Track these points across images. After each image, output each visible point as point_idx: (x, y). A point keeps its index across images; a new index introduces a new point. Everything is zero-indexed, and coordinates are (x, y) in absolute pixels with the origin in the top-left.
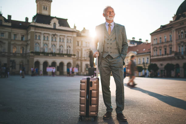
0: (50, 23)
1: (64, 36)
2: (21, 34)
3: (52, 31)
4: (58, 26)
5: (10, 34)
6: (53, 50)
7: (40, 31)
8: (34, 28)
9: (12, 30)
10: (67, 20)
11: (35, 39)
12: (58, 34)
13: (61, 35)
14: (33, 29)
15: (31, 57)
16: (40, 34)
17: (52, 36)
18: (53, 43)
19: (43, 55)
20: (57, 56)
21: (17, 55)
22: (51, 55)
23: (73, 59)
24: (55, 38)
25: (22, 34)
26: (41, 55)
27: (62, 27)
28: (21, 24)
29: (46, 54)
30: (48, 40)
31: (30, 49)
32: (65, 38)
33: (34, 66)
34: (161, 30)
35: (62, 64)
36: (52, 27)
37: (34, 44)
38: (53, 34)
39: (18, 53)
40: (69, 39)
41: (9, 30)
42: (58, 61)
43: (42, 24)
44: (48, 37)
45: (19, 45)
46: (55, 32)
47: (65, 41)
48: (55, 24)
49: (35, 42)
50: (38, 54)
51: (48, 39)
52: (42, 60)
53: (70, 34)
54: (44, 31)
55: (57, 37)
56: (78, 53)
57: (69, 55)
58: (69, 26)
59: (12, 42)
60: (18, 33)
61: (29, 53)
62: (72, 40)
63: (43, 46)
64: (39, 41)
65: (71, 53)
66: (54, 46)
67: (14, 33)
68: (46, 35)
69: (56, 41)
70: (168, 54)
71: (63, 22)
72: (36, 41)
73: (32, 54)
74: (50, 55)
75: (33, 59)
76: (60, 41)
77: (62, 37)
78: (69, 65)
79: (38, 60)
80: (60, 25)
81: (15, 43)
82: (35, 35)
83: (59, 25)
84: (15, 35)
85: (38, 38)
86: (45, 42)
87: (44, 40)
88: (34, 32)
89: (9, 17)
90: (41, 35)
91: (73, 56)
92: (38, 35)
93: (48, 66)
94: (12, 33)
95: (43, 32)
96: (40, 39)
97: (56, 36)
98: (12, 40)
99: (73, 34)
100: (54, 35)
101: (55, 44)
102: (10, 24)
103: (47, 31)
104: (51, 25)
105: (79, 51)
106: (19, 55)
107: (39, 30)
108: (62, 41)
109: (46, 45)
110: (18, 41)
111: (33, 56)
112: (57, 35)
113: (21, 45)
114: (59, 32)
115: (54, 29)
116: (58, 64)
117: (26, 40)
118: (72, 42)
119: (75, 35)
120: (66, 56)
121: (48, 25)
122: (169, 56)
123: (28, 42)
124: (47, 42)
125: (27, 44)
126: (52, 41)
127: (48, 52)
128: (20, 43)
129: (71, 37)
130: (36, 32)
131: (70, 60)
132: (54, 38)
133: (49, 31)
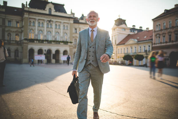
0: (45, 8)
1: (60, 22)
2: (15, 20)
3: (48, 16)
4: (54, 12)
5: (4, 20)
6: (48, 37)
7: (34, 17)
8: (28, 14)
9: (5, 17)
10: (64, 5)
11: (29, 26)
12: (54, 20)
13: (56, 22)
14: (26, 15)
15: (24, 45)
16: (34, 20)
17: (48, 22)
18: (48, 29)
19: (38, 42)
20: (52, 43)
21: (12, 42)
22: (47, 42)
23: (70, 46)
24: (51, 24)
25: (17, 20)
26: (35, 42)
27: (58, 12)
28: (16, 10)
29: (41, 41)
30: (43, 27)
31: (24, 36)
32: (61, 24)
33: (28, 53)
34: (165, 14)
35: (57, 52)
36: (47, 12)
37: (28, 31)
38: (48, 20)
39: (13, 41)
40: (66, 26)
41: (3, 16)
42: (54, 48)
43: (37, 9)
44: (43, 23)
45: (13, 32)
46: (50, 18)
47: (62, 27)
48: (50, 10)
49: (29, 29)
50: (32, 41)
51: (43, 25)
52: (36, 47)
53: (66, 20)
54: (38, 16)
55: (53, 23)
56: (75, 40)
57: (66, 43)
58: (65, 12)
59: (7, 29)
60: (13, 20)
61: (23, 40)
62: (69, 26)
63: (38, 33)
64: (33, 28)
65: (67, 41)
66: (49, 33)
67: (8, 20)
68: (41, 22)
69: (51, 28)
70: (173, 42)
71: (59, 8)
72: (30, 27)
73: (26, 41)
74: (45, 42)
75: (27, 46)
76: (56, 28)
77: (58, 24)
78: (65, 53)
79: (32, 47)
80: (56, 11)
81: (9, 30)
82: (29, 21)
83: (54, 10)
84: (10, 21)
85: (32, 24)
86: (40, 28)
87: (39, 26)
88: (27, 18)
89: (5, 3)
90: (36, 21)
91: (69, 44)
92: (32, 21)
93: (43, 54)
94: (6, 19)
95: (38, 18)
96: (34, 26)
97: (51, 23)
98: (6, 27)
99: (69, 21)
100: (50, 21)
101: (51, 31)
102: (4, 10)
103: (42, 17)
104: (46, 10)
105: (76, 38)
106: (14, 42)
107: (32, 15)
108: (58, 27)
109: (41, 32)
110: (12, 27)
111: (27, 43)
112: (52, 21)
113: (16, 31)
114: (55, 17)
115: (50, 15)
116: (53, 52)
117: (21, 26)
118: (69, 28)
119: (72, 21)
120: (63, 44)
121: (42, 10)
122: (174, 43)
123: (22, 29)
124: (42, 29)
125: (22, 30)
126: (47, 27)
127: (43, 39)
128: (15, 30)
129: (68, 23)
130: (30, 18)
131: (67, 48)
132: (49, 24)
133: (44, 17)
